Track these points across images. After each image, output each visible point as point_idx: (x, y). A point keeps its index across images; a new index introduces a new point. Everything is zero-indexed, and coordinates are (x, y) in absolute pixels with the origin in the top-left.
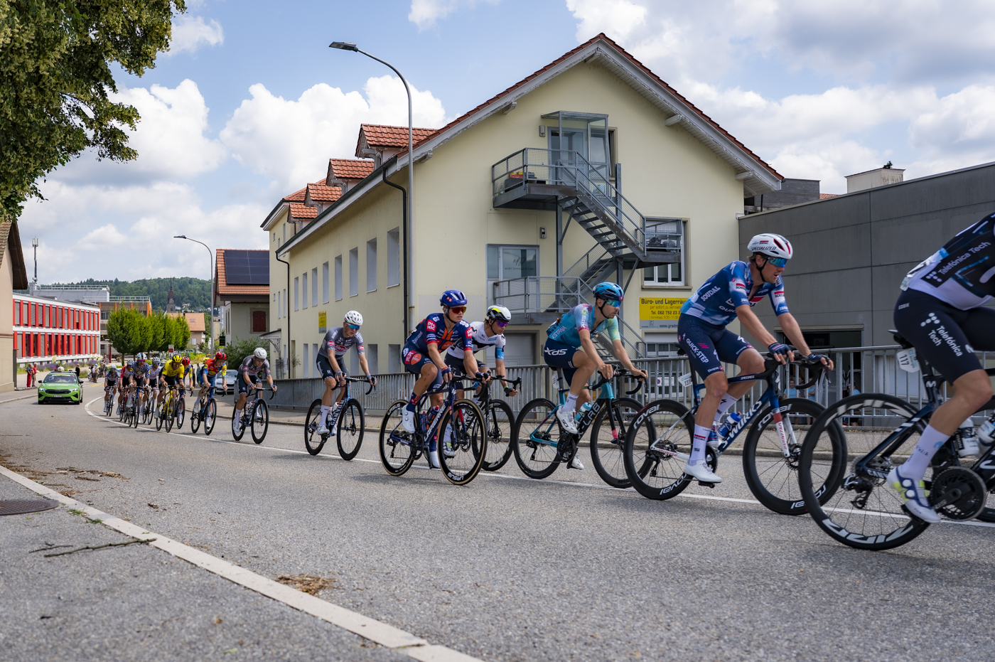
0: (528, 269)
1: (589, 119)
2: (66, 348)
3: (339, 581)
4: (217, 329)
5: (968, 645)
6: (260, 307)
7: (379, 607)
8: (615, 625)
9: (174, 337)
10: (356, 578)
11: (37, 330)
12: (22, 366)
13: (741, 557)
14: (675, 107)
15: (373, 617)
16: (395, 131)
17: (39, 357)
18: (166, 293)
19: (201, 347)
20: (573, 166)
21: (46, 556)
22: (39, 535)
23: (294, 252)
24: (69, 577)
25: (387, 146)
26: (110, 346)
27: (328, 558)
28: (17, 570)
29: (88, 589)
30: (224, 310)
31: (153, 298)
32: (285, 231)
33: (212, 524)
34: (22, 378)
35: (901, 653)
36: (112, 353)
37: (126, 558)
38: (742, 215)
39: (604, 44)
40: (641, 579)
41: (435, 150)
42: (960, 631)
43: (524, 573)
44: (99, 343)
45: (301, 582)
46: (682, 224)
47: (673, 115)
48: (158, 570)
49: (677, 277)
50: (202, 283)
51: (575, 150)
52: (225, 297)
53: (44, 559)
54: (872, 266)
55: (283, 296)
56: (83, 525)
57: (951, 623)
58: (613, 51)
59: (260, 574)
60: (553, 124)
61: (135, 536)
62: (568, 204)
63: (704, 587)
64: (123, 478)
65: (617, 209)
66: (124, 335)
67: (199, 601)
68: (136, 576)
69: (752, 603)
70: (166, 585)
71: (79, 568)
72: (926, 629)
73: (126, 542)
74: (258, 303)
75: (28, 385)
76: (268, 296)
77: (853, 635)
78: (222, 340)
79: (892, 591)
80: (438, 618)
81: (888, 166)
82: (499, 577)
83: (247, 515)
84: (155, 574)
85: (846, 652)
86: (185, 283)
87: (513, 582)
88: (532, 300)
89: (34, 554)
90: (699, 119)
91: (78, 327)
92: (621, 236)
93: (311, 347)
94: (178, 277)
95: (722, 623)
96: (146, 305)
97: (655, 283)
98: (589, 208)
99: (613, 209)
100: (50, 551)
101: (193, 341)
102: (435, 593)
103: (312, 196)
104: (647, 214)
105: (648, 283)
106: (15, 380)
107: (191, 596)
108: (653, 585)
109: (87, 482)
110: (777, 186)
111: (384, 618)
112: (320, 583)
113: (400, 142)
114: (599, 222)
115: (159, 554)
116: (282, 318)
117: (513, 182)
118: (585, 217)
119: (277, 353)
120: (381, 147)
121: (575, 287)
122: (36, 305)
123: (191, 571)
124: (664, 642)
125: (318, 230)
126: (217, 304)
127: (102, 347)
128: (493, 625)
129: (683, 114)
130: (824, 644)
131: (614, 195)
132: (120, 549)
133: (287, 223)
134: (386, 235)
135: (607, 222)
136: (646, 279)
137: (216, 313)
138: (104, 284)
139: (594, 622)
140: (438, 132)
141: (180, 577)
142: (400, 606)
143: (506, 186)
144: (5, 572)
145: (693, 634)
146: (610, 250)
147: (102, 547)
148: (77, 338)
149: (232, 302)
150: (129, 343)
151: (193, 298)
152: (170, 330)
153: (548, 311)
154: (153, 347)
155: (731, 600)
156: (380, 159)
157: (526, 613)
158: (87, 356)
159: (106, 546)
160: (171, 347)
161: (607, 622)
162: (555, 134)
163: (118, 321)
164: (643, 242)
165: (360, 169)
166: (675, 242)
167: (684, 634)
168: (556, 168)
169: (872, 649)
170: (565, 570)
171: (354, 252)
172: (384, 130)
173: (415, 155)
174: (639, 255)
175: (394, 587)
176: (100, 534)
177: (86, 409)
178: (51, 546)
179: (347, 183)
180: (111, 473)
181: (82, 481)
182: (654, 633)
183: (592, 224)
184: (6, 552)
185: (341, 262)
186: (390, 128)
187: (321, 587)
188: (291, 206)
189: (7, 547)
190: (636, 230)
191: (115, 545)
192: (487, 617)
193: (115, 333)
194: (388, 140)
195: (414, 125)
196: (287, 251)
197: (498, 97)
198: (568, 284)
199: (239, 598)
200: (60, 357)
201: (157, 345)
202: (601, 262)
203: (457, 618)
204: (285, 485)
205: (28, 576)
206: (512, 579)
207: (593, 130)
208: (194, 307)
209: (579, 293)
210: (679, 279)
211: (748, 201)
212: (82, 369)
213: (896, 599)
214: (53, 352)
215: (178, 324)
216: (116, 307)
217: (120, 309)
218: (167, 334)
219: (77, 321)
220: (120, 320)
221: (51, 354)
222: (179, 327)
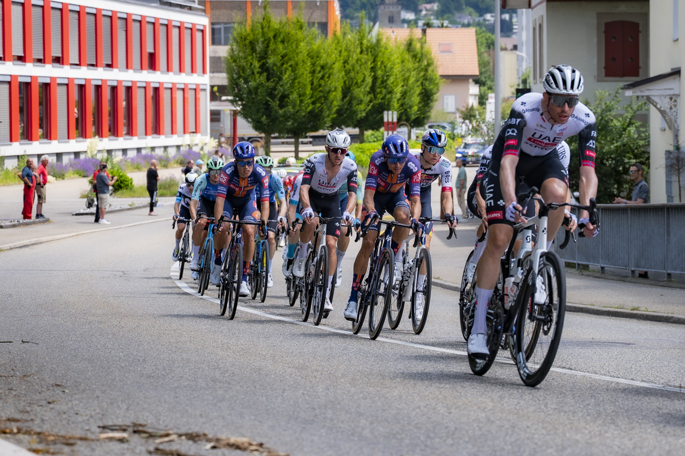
4: (510, 68)
6: (622, 11)
9: (398, 91)
11: (46, 72)
17: (54, 142)
19: (468, 117)
26: (235, 114)
36: (240, 132)
44: (207, 105)
66: (271, 84)
75: (26, 213)
91: (152, 64)
96: (327, 7)
101: (448, 103)
119: (669, 134)
126: (510, 3)
127: (215, 116)
137: (507, 29)
148: (151, 93)
150: (281, 106)
158: (175, 140)
160: (390, 116)
163: (253, 50)
193: (246, 82)
200: (107, 143)
201: (355, 112)
214: (91, 128)
215: (407, 56)
216: (250, 14)
217: (259, 16)
218: (379, 84)
219: (150, 49)
220: (259, 47)
221: (83, 134)
222: (410, 65)
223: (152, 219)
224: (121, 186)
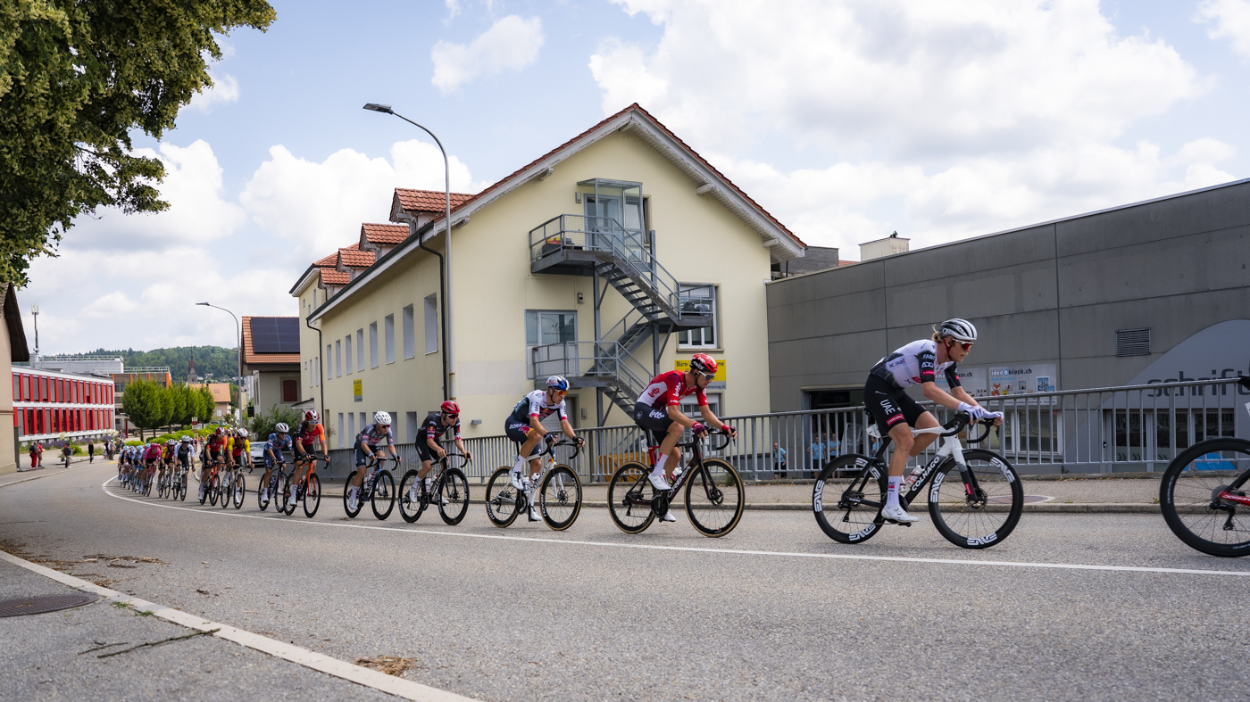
0: (566, 333)
1: (624, 186)
2: (75, 424)
3: (420, 660)
4: (245, 400)
5: (1016, 675)
6: (290, 376)
7: (468, 683)
8: (704, 685)
9: (198, 409)
10: (437, 655)
11: (41, 405)
12: (24, 445)
13: (804, 609)
14: (705, 177)
15: (465, 695)
16: (430, 195)
17: (45, 435)
18: (187, 363)
19: (227, 418)
20: (609, 232)
21: (99, 657)
22: (84, 633)
23: (326, 319)
24: (133, 678)
25: (422, 211)
26: (126, 420)
27: (403, 636)
28: (69, 676)
29: (158, 690)
30: (251, 380)
31: (172, 368)
32: (316, 297)
33: (272, 608)
34: (26, 459)
35: (963, 688)
36: (129, 428)
37: (193, 652)
38: (769, 280)
39: (638, 114)
40: (718, 637)
41: (472, 216)
42: (1007, 663)
43: (604, 638)
44: (114, 417)
45: (382, 664)
46: (713, 289)
47: (703, 184)
48: (231, 663)
49: (710, 340)
50: (226, 352)
51: (610, 215)
52: (253, 366)
53: (98, 660)
54: (887, 329)
55: (315, 365)
56: (133, 618)
57: (998, 656)
58: (646, 120)
59: (337, 658)
60: (589, 190)
61: (195, 627)
62: (605, 269)
63: (777, 640)
64: (162, 563)
65: (652, 274)
66: (142, 407)
67: (285, 694)
68: (209, 672)
69: (825, 653)
70: (245, 679)
71: (142, 667)
72: (979, 664)
73: (187, 634)
74: (288, 371)
75: (33, 465)
76: (299, 364)
77: (919, 675)
78: (251, 411)
79: (943, 631)
80: (532, 691)
81: (894, 236)
82: (582, 645)
83: (307, 596)
84: (229, 667)
85: (918, 692)
86: (207, 352)
87: (595, 649)
88: (571, 364)
89: (85, 655)
90: (728, 189)
91: (89, 400)
92: (657, 301)
93: (346, 416)
94: (199, 345)
95: (802, 674)
96: (165, 375)
97: (689, 346)
98: (626, 273)
99: (648, 275)
100: (102, 651)
101: (219, 413)
102: (521, 665)
103: (344, 261)
104: (681, 280)
105: (683, 347)
106: (17, 460)
107: (275, 688)
108: (730, 642)
109: (122, 569)
110: (801, 253)
111: (477, 695)
112: (403, 663)
113: (435, 207)
114: (635, 288)
115: (227, 646)
116: (314, 387)
117: (549, 248)
118: (622, 282)
120: (416, 212)
121: (613, 351)
122: (39, 378)
123: (268, 661)
124: (754, 698)
125: (351, 296)
126: (244, 373)
127: (118, 421)
128: (587, 693)
129: (713, 184)
130: (897, 686)
131: (649, 261)
132: (183, 643)
133: (318, 289)
134: (423, 300)
135: (643, 287)
136: (681, 342)
137: (243, 383)
138: (116, 354)
139: (684, 684)
140: (475, 198)
141: (258, 670)
142: (490, 682)
143: (543, 252)
144: (55, 679)
145: (779, 687)
146: (647, 315)
147: (162, 642)
148: (88, 413)
149: (260, 372)
150: (148, 417)
151: (216, 367)
152: (193, 402)
153: (586, 375)
154: (175, 420)
155: (806, 652)
156: (415, 224)
157: (617, 679)
158: (100, 432)
159: (167, 640)
160: (194, 419)
161: (696, 682)
162: (590, 200)
163: (134, 394)
164: (678, 307)
165: (394, 234)
166: (708, 306)
167: (771, 688)
168: (593, 235)
169: (939, 687)
170: (642, 634)
171: (390, 318)
172: (419, 195)
173: (453, 219)
174: (675, 319)
175: (478, 662)
176: (155, 628)
177: (104, 489)
178: (102, 645)
179: (381, 248)
180: (148, 558)
181: (116, 569)
182: (743, 689)
183: (628, 289)
184: (50, 656)
185: (376, 329)
186: (425, 192)
187: (404, 668)
188: (322, 271)
189: (50, 651)
190: (670, 295)
191: (177, 639)
192: (580, 686)
193: (131, 407)
194: (423, 205)
195: (452, 190)
196: (319, 318)
197: (535, 163)
198: (606, 348)
199: (327, 688)
200: (69, 434)
201: (180, 418)
202: (637, 326)
203: (551, 690)
204: (340, 561)
205: (84, 681)
206: (594, 646)
207: (627, 198)
208: (219, 375)
209: (617, 357)
210: (711, 342)
211: (775, 268)
212: (95, 446)
213: (948, 639)
214: (61, 428)
215: (201, 395)
216: (132, 379)
217: (137, 380)
218: (189, 407)
219: (88, 395)
220: (137, 392)
221: (58, 431)
222: (202, 398)
223: (91, 465)
224: (76, 452)
